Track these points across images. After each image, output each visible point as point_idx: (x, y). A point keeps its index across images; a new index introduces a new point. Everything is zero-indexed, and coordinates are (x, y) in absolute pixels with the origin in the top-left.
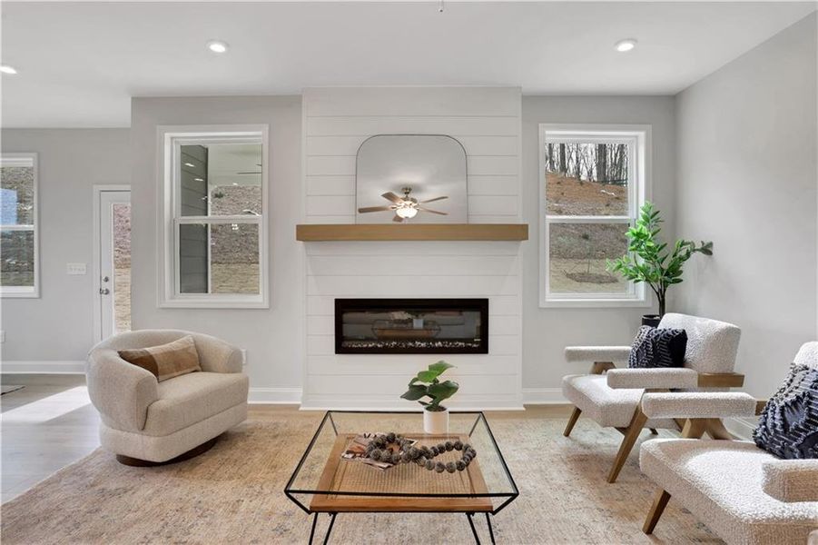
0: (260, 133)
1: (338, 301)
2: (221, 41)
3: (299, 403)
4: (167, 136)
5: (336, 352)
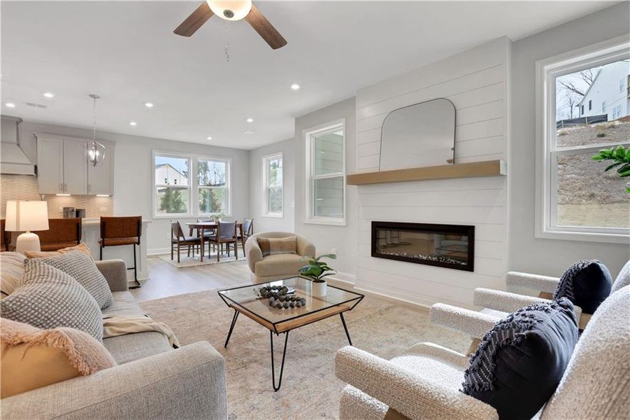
0: (341, 124)
1: (373, 223)
2: (297, 83)
3: (354, 283)
4: (308, 134)
5: (372, 256)
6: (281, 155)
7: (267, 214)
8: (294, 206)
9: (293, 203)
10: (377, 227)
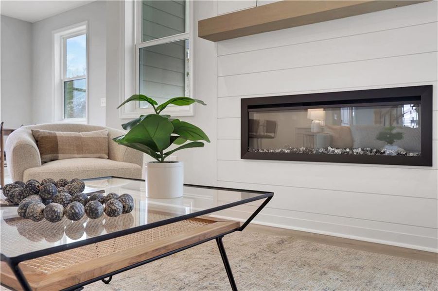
5: (242, 158)
6: (84, 27)
7: (61, 120)
8: (105, 105)
9: (104, 100)
10: (250, 107)
